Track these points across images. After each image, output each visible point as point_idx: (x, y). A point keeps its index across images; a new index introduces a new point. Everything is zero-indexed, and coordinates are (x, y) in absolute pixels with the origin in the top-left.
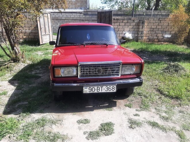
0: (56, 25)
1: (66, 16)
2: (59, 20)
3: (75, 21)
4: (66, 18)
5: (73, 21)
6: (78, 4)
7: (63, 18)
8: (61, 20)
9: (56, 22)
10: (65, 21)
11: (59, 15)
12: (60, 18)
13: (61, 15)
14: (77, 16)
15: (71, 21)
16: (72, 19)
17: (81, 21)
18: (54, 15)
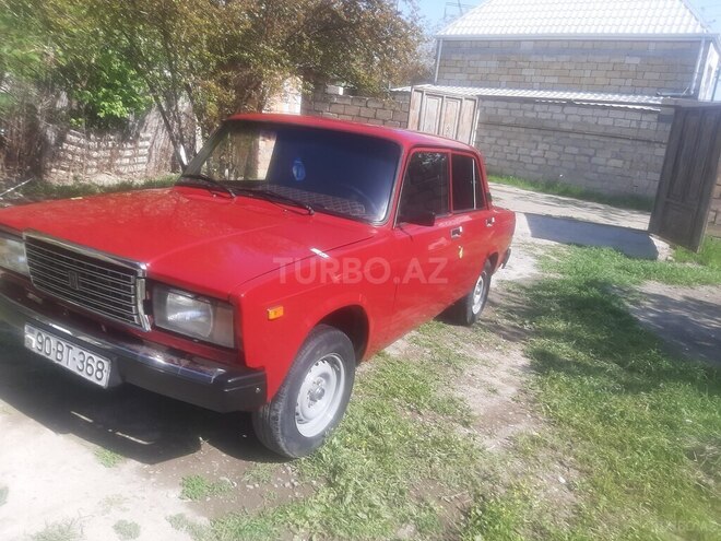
0: (530, 149)
1: (578, 119)
2: (548, 133)
3: (613, 140)
4: (580, 128)
5: (602, 139)
6: (647, 75)
7: (565, 126)
8: (554, 130)
9: (534, 137)
10: (571, 135)
11: (553, 113)
12: (554, 125)
13: (563, 112)
14: (624, 123)
15: (596, 138)
16: (601, 130)
17: (638, 143)
18: (533, 110)
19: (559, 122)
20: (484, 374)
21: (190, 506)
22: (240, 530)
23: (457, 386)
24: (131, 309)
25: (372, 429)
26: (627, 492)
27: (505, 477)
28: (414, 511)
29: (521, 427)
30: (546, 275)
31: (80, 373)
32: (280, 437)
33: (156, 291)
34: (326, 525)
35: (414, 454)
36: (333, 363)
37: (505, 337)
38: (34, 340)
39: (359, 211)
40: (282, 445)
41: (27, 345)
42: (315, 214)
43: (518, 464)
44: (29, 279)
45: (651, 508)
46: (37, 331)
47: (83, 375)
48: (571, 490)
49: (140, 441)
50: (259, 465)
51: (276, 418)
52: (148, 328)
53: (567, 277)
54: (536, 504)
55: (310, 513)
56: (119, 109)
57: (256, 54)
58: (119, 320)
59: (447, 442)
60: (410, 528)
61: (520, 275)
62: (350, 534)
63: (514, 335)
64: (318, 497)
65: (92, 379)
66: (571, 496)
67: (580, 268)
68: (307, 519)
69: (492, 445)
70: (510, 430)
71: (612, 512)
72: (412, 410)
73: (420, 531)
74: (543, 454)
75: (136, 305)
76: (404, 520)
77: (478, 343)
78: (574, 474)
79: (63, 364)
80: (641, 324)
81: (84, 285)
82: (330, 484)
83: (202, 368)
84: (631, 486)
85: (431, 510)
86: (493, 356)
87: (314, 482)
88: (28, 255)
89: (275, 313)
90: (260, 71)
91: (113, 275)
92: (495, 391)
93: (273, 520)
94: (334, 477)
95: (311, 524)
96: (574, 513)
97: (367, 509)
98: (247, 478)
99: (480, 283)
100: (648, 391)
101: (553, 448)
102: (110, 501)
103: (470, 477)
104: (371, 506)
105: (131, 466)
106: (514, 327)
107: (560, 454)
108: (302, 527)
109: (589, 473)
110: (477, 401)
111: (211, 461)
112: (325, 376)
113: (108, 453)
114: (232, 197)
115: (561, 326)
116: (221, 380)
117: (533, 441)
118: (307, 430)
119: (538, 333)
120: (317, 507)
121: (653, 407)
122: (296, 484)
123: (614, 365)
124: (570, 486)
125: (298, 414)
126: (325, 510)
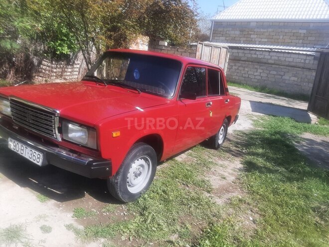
0: (254, 72)
1: (276, 58)
2: (262, 64)
3: (293, 68)
4: (277, 62)
5: (287, 68)
6: (309, 38)
7: (270, 61)
8: (265, 63)
9: (256, 66)
10: (273, 66)
11: (264, 55)
12: (264, 61)
13: (269, 55)
14: (298, 60)
15: (285, 67)
16: (287, 64)
17: (304, 70)
18: (255, 54)
19: (268, 59)
20: (220, 170)
21: (76, 221)
22: (97, 232)
23: (207, 175)
24: (52, 131)
25: (164, 191)
26: (282, 226)
27: (224, 216)
28: (179, 228)
29: (234, 194)
30: (257, 129)
31: (30, 159)
32: (119, 192)
33: (64, 123)
34: (137, 232)
35: (182, 203)
36: (146, 160)
37: (233, 155)
38: (12, 145)
39: (162, 92)
40: (120, 196)
41: (9, 147)
42: (142, 93)
43: (231, 210)
44: (11, 118)
45: (292, 233)
46: (13, 141)
47: (32, 160)
48: (255, 223)
49: (58, 192)
50: (110, 205)
51: (117, 183)
52: (60, 140)
53: (267, 130)
54: (237, 228)
55: (130, 226)
56: (66, 50)
57: (124, 25)
58: (48, 136)
59: (199, 198)
60: (176, 236)
61: (244, 128)
62: (148, 237)
63: (238, 154)
64: (135, 220)
65: (35, 162)
66: (254, 226)
67: (273, 125)
68: (128, 229)
69: (220, 202)
70: (230, 195)
71: (273, 234)
72: (184, 184)
73: (180, 237)
74: (243, 206)
75: (55, 129)
76: (174, 232)
77: (220, 157)
78: (257, 216)
79: (23, 155)
80: (299, 151)
81: (33, 120)
82: (141, 215)
83: (82, 158)
84: (284, 223)
85: (187, 228)
86: (226, 163)
87: (134, 213)
88: (11, 107)
89: (116, 134)
90: (125, 32)
91: (45, 115)
92: (224, 178)
93: (113, 229)
94: (143, 211)
95: (130, 231)
96: (255, 233)
97: (156, 226)
98: (104, 210)
99: (222, 130)
100: (297, 181)
101: (248, 204)
102: (40, 217)
103: (207, 215)
104: (159, 225)
105: (53, 202)
106: (238, 151)
107: (251, 207)
108: (126, 232)
109: (264, 216)
110: (215, 182)
111: (89, 202)
112: (142, 166)
113: (43, 197)
114: (105, 85)
115: (260, 151)
116: (90, 164)
117: (239, 200)
118: (133, 190)
119: (249, 154)
120: (134, 224)
121: (299, 188)
122: (126, 214)
123: (283, 169)
124: (254, 221)
125: (128, 182)
126: (137, 225)
